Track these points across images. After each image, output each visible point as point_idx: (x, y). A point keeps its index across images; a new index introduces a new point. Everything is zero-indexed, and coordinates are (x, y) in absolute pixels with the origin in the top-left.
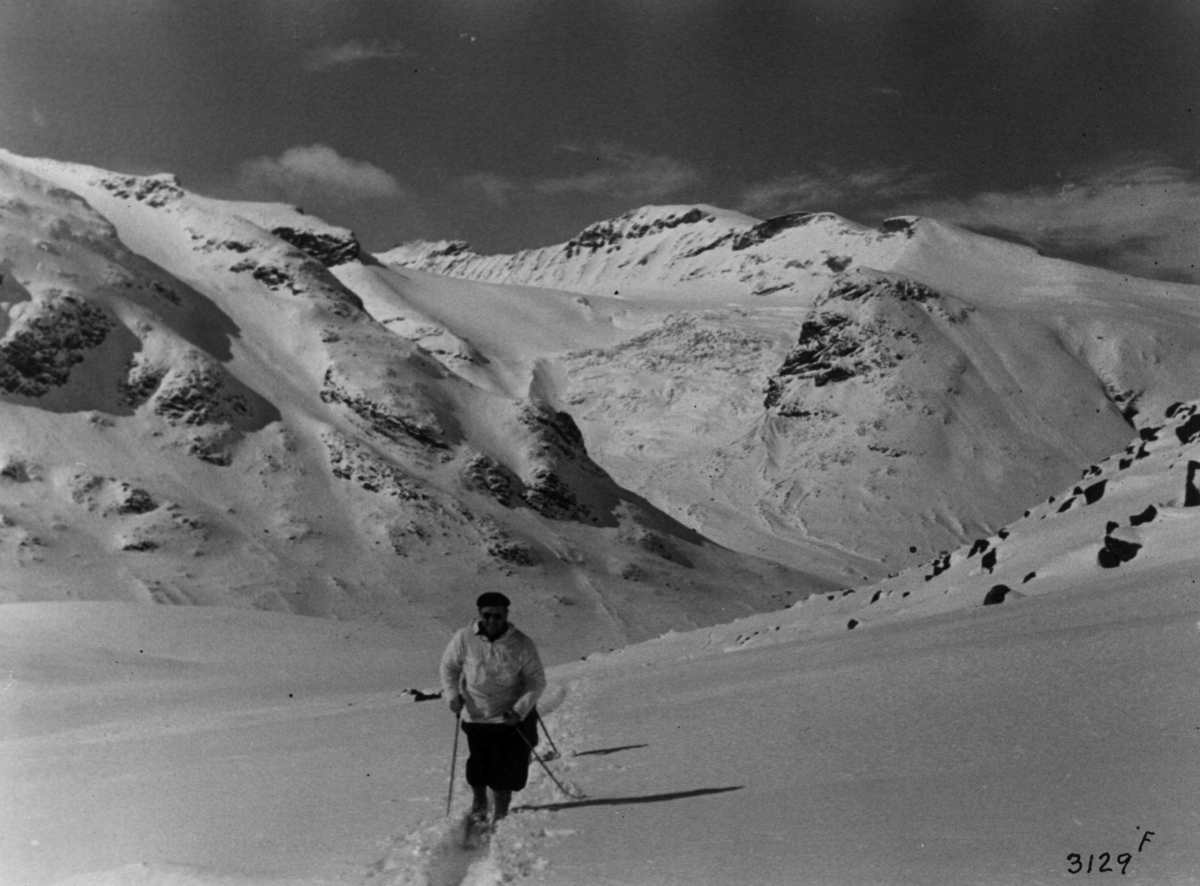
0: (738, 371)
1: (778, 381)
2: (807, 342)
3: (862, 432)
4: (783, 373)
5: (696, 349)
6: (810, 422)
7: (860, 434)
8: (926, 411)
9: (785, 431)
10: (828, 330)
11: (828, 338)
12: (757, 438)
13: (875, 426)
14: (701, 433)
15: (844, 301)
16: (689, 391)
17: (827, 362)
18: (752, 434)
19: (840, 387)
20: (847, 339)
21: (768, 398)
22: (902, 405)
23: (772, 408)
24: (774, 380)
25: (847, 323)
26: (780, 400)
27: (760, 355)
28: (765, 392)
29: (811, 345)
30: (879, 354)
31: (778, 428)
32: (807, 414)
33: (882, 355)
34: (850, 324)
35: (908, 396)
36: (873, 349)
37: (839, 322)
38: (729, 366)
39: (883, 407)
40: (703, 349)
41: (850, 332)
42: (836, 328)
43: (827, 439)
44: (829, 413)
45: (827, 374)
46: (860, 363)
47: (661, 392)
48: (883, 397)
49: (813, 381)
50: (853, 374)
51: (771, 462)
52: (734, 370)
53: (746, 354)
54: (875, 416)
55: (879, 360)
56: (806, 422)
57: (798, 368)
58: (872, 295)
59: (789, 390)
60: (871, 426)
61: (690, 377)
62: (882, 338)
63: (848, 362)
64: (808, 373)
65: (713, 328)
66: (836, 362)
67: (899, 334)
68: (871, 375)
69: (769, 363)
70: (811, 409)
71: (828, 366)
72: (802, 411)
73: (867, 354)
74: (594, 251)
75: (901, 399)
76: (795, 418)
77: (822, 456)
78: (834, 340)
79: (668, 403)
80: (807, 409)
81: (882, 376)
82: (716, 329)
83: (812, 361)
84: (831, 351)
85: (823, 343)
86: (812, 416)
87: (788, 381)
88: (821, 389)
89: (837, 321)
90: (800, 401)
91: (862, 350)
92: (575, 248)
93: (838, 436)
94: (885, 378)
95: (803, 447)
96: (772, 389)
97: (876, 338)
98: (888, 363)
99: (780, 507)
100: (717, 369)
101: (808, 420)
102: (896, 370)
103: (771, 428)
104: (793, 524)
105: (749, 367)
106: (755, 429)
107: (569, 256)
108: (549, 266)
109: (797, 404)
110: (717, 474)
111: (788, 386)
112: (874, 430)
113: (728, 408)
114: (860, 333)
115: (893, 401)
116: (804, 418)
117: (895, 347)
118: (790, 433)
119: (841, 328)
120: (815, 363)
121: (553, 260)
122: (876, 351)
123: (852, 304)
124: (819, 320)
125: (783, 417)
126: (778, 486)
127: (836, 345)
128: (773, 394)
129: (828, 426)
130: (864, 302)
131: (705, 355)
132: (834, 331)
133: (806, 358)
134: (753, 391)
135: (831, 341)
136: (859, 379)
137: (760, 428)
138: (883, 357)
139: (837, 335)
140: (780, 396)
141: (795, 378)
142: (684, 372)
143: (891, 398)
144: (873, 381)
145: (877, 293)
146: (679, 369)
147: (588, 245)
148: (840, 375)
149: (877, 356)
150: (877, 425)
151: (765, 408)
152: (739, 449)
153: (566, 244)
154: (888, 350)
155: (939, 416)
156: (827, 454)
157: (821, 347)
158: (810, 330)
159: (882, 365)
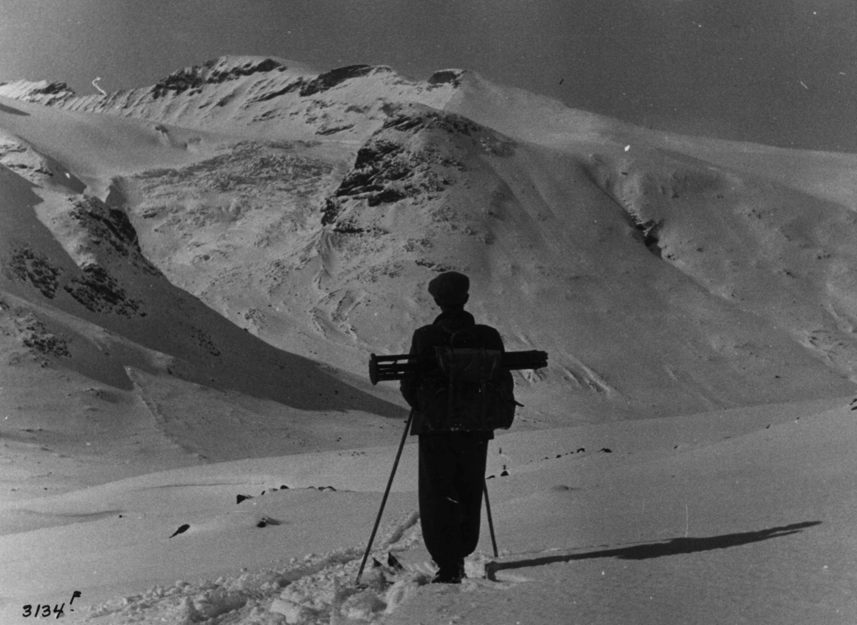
0: (299, 192)
1: (334, 201)
2: (363, 167)
3: (410, 248)
4: (339, 194)
5: (261, 173)
6: (363, 238)
7: (408, 250)
8: (470, 231)
9: (340, 246)
10: (382, 156)
11: (381, 163)
12: (314, 252)
13: (422, 243)
14: (262, 246)
15: (397, 131)
16: (253, 208)
17: (380, 185)
18: (309, 249)
19: (392, 207)
20: (398, 164)
21: (325, 216)
22: (448, 224)
23: (328, 225)
24: (332, 200)
25: (399, 150)
26: (336, 217)
27: (320, 179)
28: (322, 211)
29: (365, 169)
30: (427, 179)
31: (333, 243)
32: (360, 230)
33: (430, 179)
34: (402, 152)
35: (453, 217)
36: (421, 174)
37: (391, 150)
38: (291, 187)
39: (431, 227)
40: (267, 173)
41: (402, 158)
42: (390, 155)
43: (377, 254)
44: (380, 230)
45: (379, 195)
46: (410, 186)
47: (227, 208)
48: (431, 217)
49: (366, 202)
50: (403, 197)
51: (326, 273)
52: (295, 191)
53: (307, 178)
54: (423, 236)
55: (427, 183)
56: (359, 238)
57: (354, 189)
58: (422, 127)
59: (345, 210)
60: (419, 243)
61: (255, 197)
62: (431, 165)
63: (400, 185)
64: (362, 195)
65: (277, 154)
66: (388, 185)
67: (446, 162)
68: (420, 197)
69: (328, 186)
70: (363, 226)
71: (381, 188)
72: (356, 228)
73: (417, 177)
74: (178, 93)
75: (447, 220)
76: (349, 234)
77: (373, 270)
78: (387, 165)
79: (235, 220)
80: (360, 227)
81: (430, 199)
82: (280, 155)
83: (365, 184)
84: (383, 175)
85: (377, 167)
86: (365, 233)
87: (344, 201)
88: (374, 209)
89: (390, 149)
90: (354, 220)
91: (412, 175)
92: (161, 91)
93: (389, 252)
94: (433, 201)
95: (355, 261)
96: (328, 208)
97: (425, 165)
98: (436, 187)
99: (332, 315)
100: (280, 189)
101: (361, 236)
102: (443, 194)
103: (327, 240)
104: (343, 330)
105: (309, 189)
106: (313, 243)
107: (156, 97)
108: (138, 105)
109: (351, 221)
110: (275, 283)
111: (344, 205)
112: (422, 247)
113: (288, 224)
114: (411, 160)
115: (439, 221)
116: (357, 234)
117: (442, 173)
118: (345, 248)
119: (394, 155)
120: (369, 185)
121: (141, 99)
122: (425, 176)
123: (404, 134)
124: (373, 146)
125: (338, 233)
126: (332, 295)
127: (389, 169)
128: (330, 212)
129: (380, 242)
130: (415, 132)
131: (270, 178)
132: (387, 158)
133: (362, 181)
134: (312, 210)
135: (384, 166)
136: (410, 200)
137: (317, 243)
138: (431, 182)
139: (390, 161)
140: (336, 214)
141: (350, 198)
142: (249, 192)
143: (438, 218)
144: (422, 202)
145: (427, 125)
146: (246, 189)
147: (173, 88)
148: (391, 197)
149: (426, 181)
150: (423, 243)
151: (322, 226)
152: (297, 262)
153: (154, 86)
154: (436, 175)
155: (482, 235)
156: (379, 267)
157: (375, 171)
158: (365, 156)
159: (430, 189)
